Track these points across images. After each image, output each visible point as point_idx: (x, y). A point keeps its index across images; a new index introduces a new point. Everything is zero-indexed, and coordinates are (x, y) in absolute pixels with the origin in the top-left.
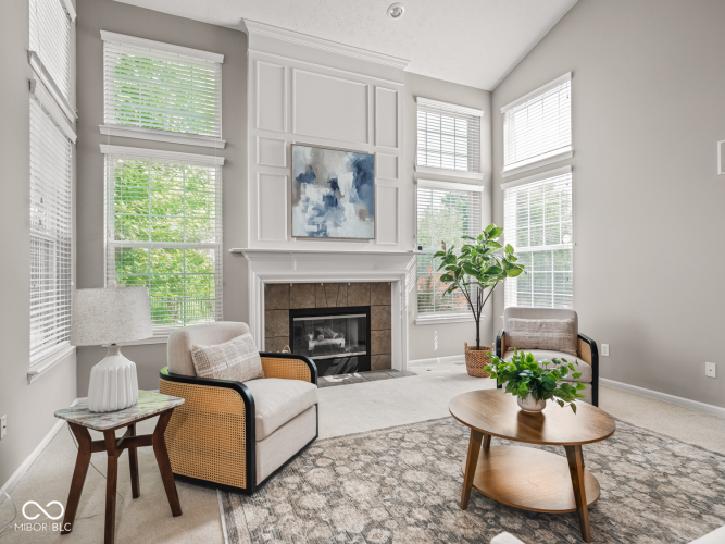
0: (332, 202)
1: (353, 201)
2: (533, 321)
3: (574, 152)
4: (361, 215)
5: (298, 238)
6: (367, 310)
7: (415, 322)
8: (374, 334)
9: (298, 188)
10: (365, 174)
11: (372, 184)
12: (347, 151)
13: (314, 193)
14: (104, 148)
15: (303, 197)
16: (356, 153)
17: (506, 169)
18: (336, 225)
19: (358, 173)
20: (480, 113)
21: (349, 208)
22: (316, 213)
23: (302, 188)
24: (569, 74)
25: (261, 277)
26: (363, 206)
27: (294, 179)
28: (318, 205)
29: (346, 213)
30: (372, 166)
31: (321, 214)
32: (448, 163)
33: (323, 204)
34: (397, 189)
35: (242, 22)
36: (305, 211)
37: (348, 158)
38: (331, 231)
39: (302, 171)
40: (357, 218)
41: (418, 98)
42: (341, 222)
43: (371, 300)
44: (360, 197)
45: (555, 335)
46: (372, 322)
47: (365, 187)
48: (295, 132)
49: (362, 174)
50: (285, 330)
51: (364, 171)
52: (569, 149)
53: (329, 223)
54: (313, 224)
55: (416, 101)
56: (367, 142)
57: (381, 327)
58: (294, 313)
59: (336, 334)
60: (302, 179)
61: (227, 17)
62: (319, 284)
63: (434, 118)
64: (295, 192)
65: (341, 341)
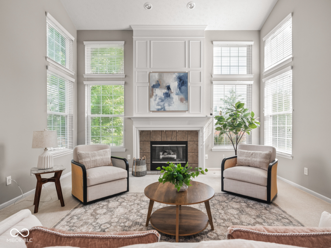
0: (167, 95)
1: (177, 94)
2: (249, 151)
3: (293, 58)
4: (181, 100)
5: (153, 111)
6: (186, 143)
7: (211, 150)
8: (190, 154)
9: (152, 91)
10: (183, 82)
11: (187, 86)
12: (174, 73)
13: (159, 92)
14: (85, 83)
15: (154, 94)
16: (179, 73)
17: (265, 70)
18: (169, 105)
19: (180, 82)
20: (252, 43)
21: (175, 97)
22: (160, 101)
23: (154, 91)
24: (290, 14)
25: (137, 128)
26: (182, 96)
27: (151, 87)
28: (161, 97)
29: (174, 100)
30: (187, 78)
31: (162, 101)
32: (234, 71)
33: (163, 96)
34: (201, 87)
35: (130, 26)
36: (155, 100)
37: (175, 76)
38: (167, 108)
39: (154, 83)
40: (179, 102)
41: (214, 42)
42: (171, 104)
43: (188, 139)
44: (181, 92)
45: (258, 160)
46: (189, 148)
47: (183, 88)
48: (152, 67)
49: (182, 82)
50: (148, 150)
51: (183, 81)
52: (291, 56)
53: (166, 105)
54: (159, 105)
55: (212, 43)
56: (185, 67)
57: (193, 151)
58: (152, 143)
59: (172, 153)
60: (154, 87)
61: (124, 26)
62: (163, 131)
63: (225, 50)
64: (151, 92)
65: (175, 156)
